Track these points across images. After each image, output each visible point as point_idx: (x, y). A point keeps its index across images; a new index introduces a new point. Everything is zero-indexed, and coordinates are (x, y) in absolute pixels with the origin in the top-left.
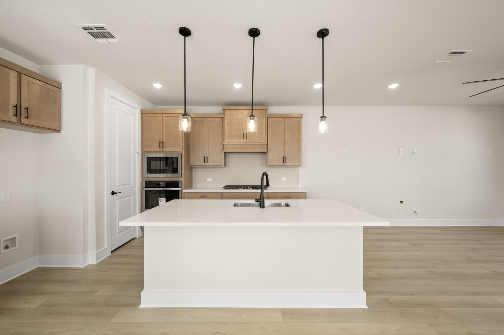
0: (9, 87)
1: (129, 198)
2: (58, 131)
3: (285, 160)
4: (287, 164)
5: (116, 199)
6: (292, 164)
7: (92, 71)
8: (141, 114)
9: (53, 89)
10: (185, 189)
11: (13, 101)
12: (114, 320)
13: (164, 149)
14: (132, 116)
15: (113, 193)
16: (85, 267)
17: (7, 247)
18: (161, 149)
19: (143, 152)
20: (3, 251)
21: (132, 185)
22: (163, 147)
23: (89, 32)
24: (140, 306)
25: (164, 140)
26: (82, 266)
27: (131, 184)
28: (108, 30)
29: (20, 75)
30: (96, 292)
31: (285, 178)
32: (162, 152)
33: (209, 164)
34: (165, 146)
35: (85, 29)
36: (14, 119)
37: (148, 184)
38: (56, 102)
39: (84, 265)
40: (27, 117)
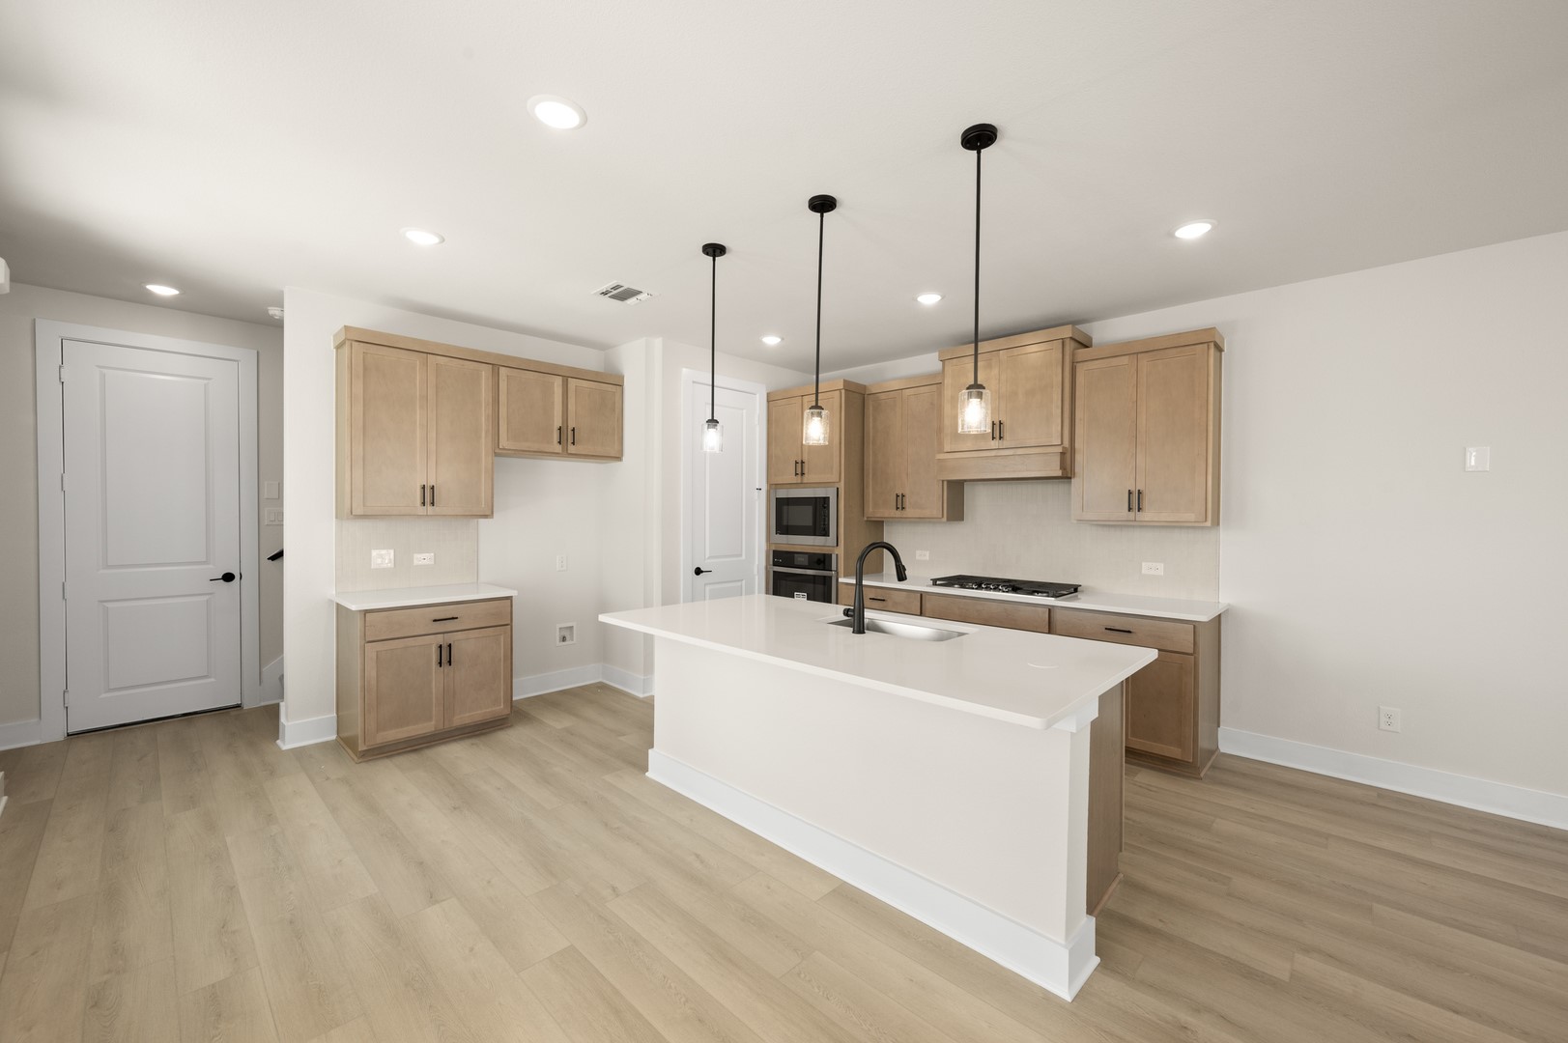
0: (553, 403)
1: (739, 584)
2: (619, 458)
3: (1135, 501)
4: (1146, 516)
5: (705, 585)
6: (1165, 517)
7: (658, 343)
8: (768, 401)
9: (610, 389)
10: (845, 576)
11: (558, 423)
12: (609, 778)
13: (806, 479)
14: (744, 411)
15: (698, 571)
16: (647, 698)
17: (564, 639)
18: (798, 479)
19: (772, 486)
20: (558, 643)
21: (744, 557)
22: (803, 474)
23: (613, 297)
24: (647, 774)
25: (805, 459)
26: (641, 696)
27: (741, 555)
28: (626, 286)
29: (565, 379)
30: (624, 735)
31: (1161, 566)
32: (802, 485)
33: (909, 512)
34: (806, 471)
35: (604, 294)
36: (558, 448)
37: (780, 557)
38: (614, 410)
39: (644, 693)
40: (573, 443)
